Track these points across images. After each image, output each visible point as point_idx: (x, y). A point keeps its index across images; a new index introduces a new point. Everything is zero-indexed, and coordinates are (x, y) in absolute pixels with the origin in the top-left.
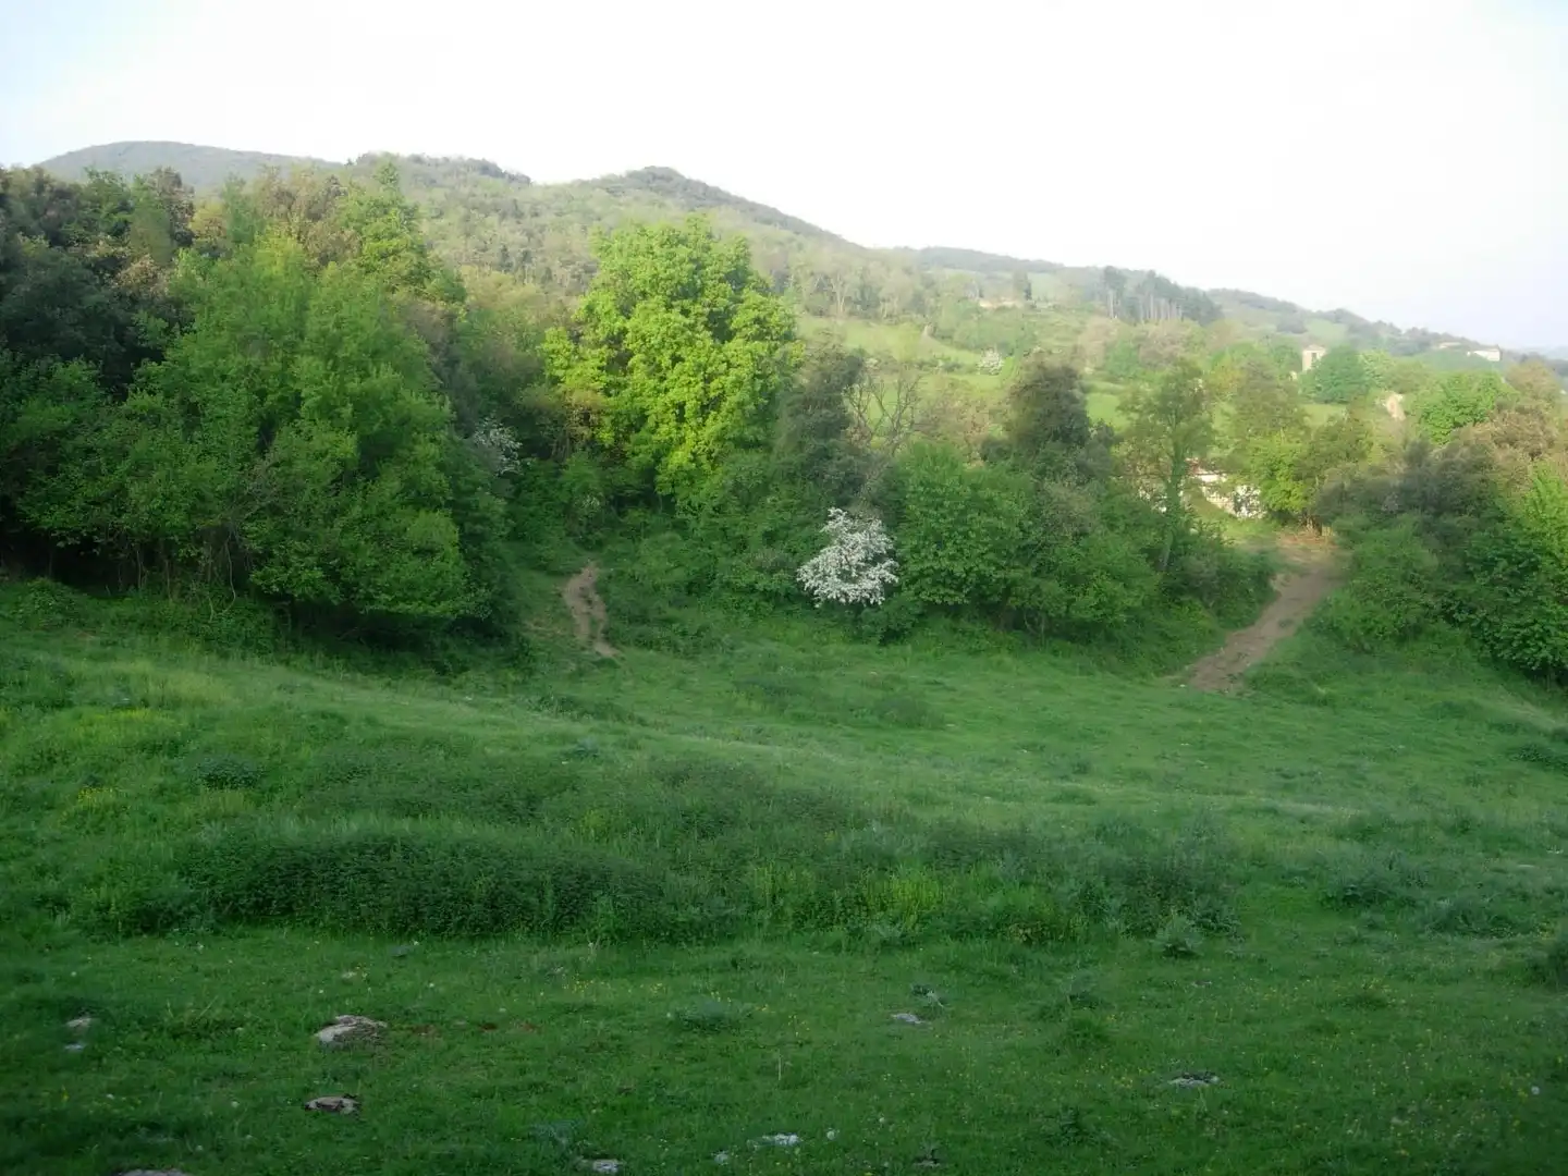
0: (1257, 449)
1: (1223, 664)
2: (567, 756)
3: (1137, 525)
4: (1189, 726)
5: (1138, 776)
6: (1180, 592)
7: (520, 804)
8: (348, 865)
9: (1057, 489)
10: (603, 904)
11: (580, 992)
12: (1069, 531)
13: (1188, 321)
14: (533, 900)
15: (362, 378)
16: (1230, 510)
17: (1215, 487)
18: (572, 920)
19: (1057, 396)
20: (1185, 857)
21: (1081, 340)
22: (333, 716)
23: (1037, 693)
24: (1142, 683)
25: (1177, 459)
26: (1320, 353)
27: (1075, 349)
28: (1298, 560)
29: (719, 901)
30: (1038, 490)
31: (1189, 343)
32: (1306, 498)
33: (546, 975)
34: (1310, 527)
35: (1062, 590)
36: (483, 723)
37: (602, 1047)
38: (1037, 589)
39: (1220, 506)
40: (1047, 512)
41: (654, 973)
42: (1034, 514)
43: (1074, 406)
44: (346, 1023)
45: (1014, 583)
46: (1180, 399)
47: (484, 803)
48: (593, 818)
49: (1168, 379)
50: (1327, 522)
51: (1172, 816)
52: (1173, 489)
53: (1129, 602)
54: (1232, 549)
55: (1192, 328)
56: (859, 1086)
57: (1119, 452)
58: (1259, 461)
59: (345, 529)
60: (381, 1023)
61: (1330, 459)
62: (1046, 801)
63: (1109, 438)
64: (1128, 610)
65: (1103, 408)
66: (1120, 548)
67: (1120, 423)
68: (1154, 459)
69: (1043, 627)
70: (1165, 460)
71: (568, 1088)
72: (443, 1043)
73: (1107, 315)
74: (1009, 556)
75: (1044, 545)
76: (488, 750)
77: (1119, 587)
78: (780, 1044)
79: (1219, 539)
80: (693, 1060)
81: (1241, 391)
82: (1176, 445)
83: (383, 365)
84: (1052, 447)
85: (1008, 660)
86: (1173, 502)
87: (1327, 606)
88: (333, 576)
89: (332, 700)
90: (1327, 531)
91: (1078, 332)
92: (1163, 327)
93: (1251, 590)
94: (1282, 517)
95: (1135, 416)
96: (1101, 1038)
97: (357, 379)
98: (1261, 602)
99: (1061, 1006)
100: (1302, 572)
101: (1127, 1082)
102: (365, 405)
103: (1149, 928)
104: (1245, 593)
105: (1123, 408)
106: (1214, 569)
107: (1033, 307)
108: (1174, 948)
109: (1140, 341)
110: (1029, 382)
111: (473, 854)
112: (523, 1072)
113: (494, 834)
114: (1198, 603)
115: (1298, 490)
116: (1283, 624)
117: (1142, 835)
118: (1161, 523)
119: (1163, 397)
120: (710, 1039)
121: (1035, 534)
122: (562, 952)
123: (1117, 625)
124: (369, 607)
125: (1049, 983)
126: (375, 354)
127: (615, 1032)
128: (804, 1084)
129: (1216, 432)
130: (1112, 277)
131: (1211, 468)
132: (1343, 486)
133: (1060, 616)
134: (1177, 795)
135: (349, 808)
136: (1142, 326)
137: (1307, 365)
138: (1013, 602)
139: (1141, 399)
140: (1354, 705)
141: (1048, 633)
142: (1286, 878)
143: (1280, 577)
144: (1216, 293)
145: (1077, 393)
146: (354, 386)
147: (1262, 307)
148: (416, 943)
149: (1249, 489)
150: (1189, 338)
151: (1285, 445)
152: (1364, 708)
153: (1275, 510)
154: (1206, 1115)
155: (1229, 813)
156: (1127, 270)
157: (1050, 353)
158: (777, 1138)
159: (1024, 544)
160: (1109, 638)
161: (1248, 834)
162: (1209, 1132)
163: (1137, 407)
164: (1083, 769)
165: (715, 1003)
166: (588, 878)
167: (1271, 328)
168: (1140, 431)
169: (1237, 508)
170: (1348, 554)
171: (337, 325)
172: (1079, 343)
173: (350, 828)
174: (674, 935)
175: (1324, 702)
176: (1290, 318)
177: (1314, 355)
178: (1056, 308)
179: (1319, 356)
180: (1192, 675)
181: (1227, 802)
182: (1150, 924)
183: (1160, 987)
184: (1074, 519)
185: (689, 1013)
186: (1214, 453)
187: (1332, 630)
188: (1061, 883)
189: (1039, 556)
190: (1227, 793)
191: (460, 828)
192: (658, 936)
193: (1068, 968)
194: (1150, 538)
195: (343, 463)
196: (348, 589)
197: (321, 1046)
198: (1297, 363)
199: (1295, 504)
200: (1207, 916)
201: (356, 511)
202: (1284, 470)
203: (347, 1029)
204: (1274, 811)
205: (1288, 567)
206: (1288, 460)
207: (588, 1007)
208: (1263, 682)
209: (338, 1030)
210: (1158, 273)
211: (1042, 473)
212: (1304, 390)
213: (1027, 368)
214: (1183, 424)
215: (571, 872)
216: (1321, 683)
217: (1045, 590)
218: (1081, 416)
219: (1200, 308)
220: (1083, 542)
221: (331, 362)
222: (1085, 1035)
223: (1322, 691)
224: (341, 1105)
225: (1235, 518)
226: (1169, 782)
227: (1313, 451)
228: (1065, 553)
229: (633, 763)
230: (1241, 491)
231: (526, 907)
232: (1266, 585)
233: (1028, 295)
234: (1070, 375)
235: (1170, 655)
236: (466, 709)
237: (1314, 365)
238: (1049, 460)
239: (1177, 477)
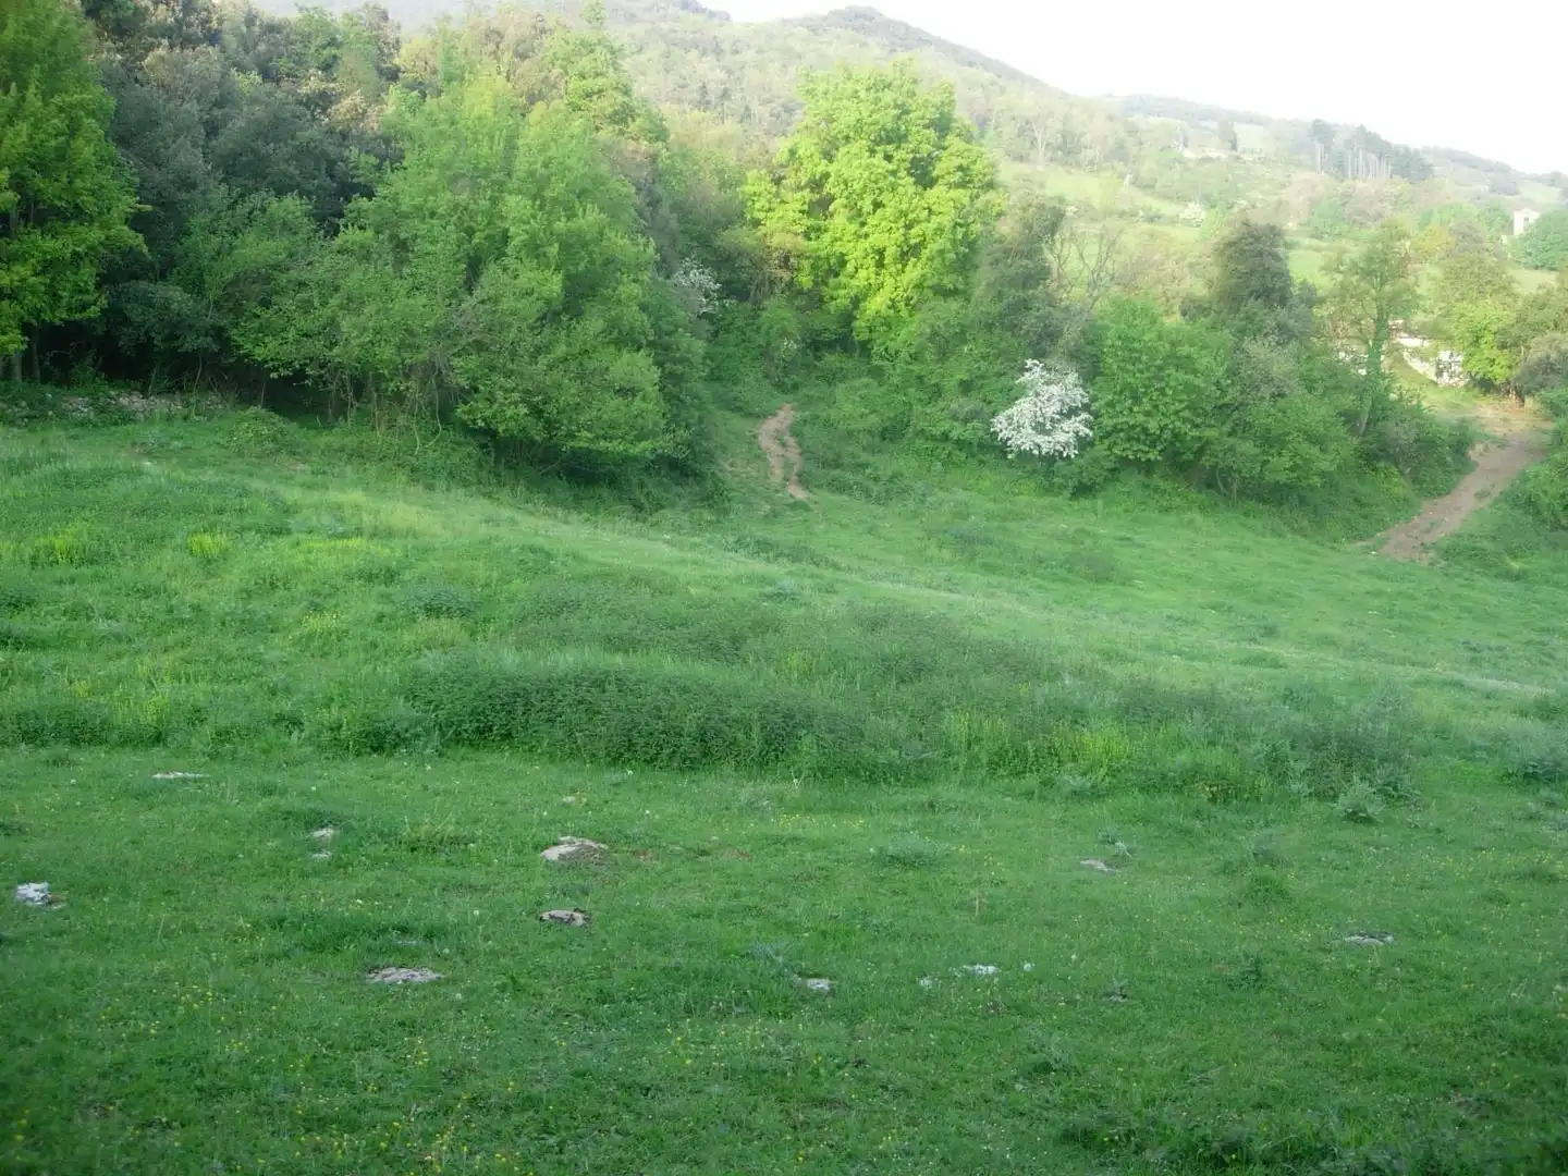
0: (1462, 315)
1: (1415, 533)
2: (769, 597)
3: (1336, 388)
4: (1379, 594)
5: (1327, 642)
6: (1378, 458)
7: (725, 644)
8: (564, 696)
9: (1258, 349)
10: (807, 742)
11: (787, 825)
12: (1266, 391)
13: (1397, 178)
14: (740, 736)
15: (568, 218)
16: (1432, 375)
17: (1415, 352)
18: (777, 756)
19: (1260, 254)
20: (1370, 725)
21: (1285, 195)
22: (541, 550)
23: (1227, 553)
24: (1333, 548)
25: (1381, 322)
26: (1534, 216)
27: (1280, 203)
28: (1500, 431)
29: (918, 745)
30: (1237, 348)
31: (1397, 201)
32: (1510, 367)
33: (752, 807)
34: (1512, 396)
35: (1257, 451)
36: (683, 562)
37: (810, 878)
38: (1232, 449)
39: (1421, 371)
40: (1245, 372)
41: (855, 810)
42: (1232, 373)
43: (1277, 264)
44: (570, 843)
45: (1208, 442)
46: (1385, 261)
47: (690, 641)
48: (795, 660)
49: (1373, 241)
50: (1529, 393)
51: (1359, 684)
52: (1375, 353)
53: (1324, 465)
54: (1433, 417)
55: (1400, 186)
56: (1050, 925)
57: (1320, 312)
58: (1463, 328)
59: (551, 367)
60: (602, 846)
61: (1540, 328)
62: (1234, 663)
63: (1311, 299)
64: (1322, 474)
65: (1306, 266)
66: (1318, 412)
67: (1323, 283)
68: (1356, 322)
69: (1235, 487)
70: (1368, 324)
71: (781, 912)
72: (660, 866)
73: (1313, 169)
74: (1206, 414)
75: (1241, 404)
76: (693, 591)
77: (1315, 451)
78: (978, 882)
79: (1419, 406)
80: (895, 893)
81: (1449, 254)
82: (1380, 309)
83: (589, 206)
84: (1253, 305)
85: (1199, 518)
86: (1374, 364)
87: (1525, 480)
88: (537, 412)
89: (536, 534)
90: (1529, 402)
91: (1283, 186)
92: (1372, 184)
93: (1449, 459)
94: (1486, 386)
95: (1339, 277)
96: (1281, 893)
97: (563, 219)
98: (1458, 471)
99: (1243, 863)
100: (1502, 444)
101: (1305, 936)
102: (571, 246)
103: (1332, 793)
104: (1442, 463)
105: (1327, 269)
106: (1412, 436)
107: (1238, 158)
108: (1354, 813)
109: (1346, 198)
110: (1233, 237)
111: (684, 690)
112: (737, 895)
113: (703, 670)
114: (1394, 470)
115: (1503, 358)
116: (1480, 496)
117: (1329, 701)
118: (1360, 388)
119: (1370, 259)
120: (911, 873)
121: (1233, 394)
122: (766, 787)
123: (1312, 488)
124: (571, 444)
125: (1232, 840)
126: (582, 194)
127: (821, 864)
128: (1001, 919)
129: (1419, 297)
130: (1321, 131)
131: (1413, 334)
132: (1548, 357)
133: (1253, 478)
134: (1363, 664)
135: (563, 640)
136: (1349, 182)
137: (1519, 229)
138: (1206, 461)
139: (1346, 258)
140: (1547, 582)
141: (1241, 493)
142: (1468, 753)
143: (1479, 447)
144: (1426, 150)
145: (1281, 251)
146: (560, 225)
147: (1474, 167)
148: (630, 772)
149: (1452, 356)
150: (1397, 197)
151: (1491, 312)
152: (1557, 585)
153: (1478, 377)
154: (1378, 970)
155: (1417, 683)
156: (1336, 125)
157: (1254, 206)
158: (977, 967)
159: (1220, 403)
160: (1302, 500)
161: (1433, 706)
162: (1381, 986)
163: (1342, 268)
164: (1270, 632)
165: (914, 842)
166: (793, 717)
167: (1483, 188)
168: (1343, 293)
169: (1439, 373)
170: (1550, 426)
171: (546, 166)
172: (1284, 197)
173: (566, 660)
174: (873, 775)
175: (1517, 577)
176: (1505, 181)
177: (1526, 219)
178: (1264, 161)
179: (1531, 221)
180: (1384, 542)
181: (1415, 673)
182: (1332, 788)
183: (1340, 850)
184: (1272, 379)
185: (891, 849)
186: (1419, 318)
187: (1530, 504)
188: (1248, 745)
189: (1236, 415)
190: (1413, 664)
191: (670, 666)
192: (858, 776)
193: (1250, 826)
194: (1348, 401)
195: (548, 302)
196: (550, 425)
197: (548, 864)
198: (1508, 225)
199: (1499, 373)
200: (1389, 784)
201: (561, 350)
202: (1489, 338)
203: (570, 849)
204: (1459, 685)
205: (1488, 437)
206: (1494, 328)
207: (795, 839)
208: (1458, 553)
209: (563, 849)
210: (1368, 129)
211: (1242, 332)
212: (1513, 254)
213: (1229, 223)
214: (1387, 288)
215: (776, 712)
216: (1515, 557)
217: (1238, 450)
218: (1283, 275)
219: (1410, 166)
220: (1281, 402)
221: (538, 202)
222: (1267, 890)
223: (1516, 566)
224: (572, 919)
225: (1436, 384)
226: (1354, 651)
227: (1520, 320)
228: (1262, 413)
229: (832, 607)
230: (1444, 356)
231: (734, 742)
232: (1464, 454)
233: (1234, 147)
234: (1274, 233)
235: (1362, 521)
236: (666, 549)
237: (1525, 229)
238: (1249, 318)
239: (1378, 341)
